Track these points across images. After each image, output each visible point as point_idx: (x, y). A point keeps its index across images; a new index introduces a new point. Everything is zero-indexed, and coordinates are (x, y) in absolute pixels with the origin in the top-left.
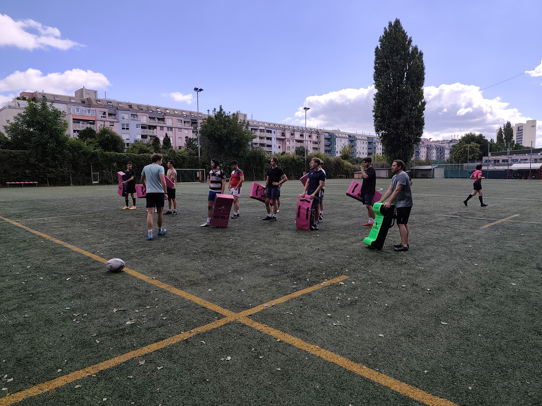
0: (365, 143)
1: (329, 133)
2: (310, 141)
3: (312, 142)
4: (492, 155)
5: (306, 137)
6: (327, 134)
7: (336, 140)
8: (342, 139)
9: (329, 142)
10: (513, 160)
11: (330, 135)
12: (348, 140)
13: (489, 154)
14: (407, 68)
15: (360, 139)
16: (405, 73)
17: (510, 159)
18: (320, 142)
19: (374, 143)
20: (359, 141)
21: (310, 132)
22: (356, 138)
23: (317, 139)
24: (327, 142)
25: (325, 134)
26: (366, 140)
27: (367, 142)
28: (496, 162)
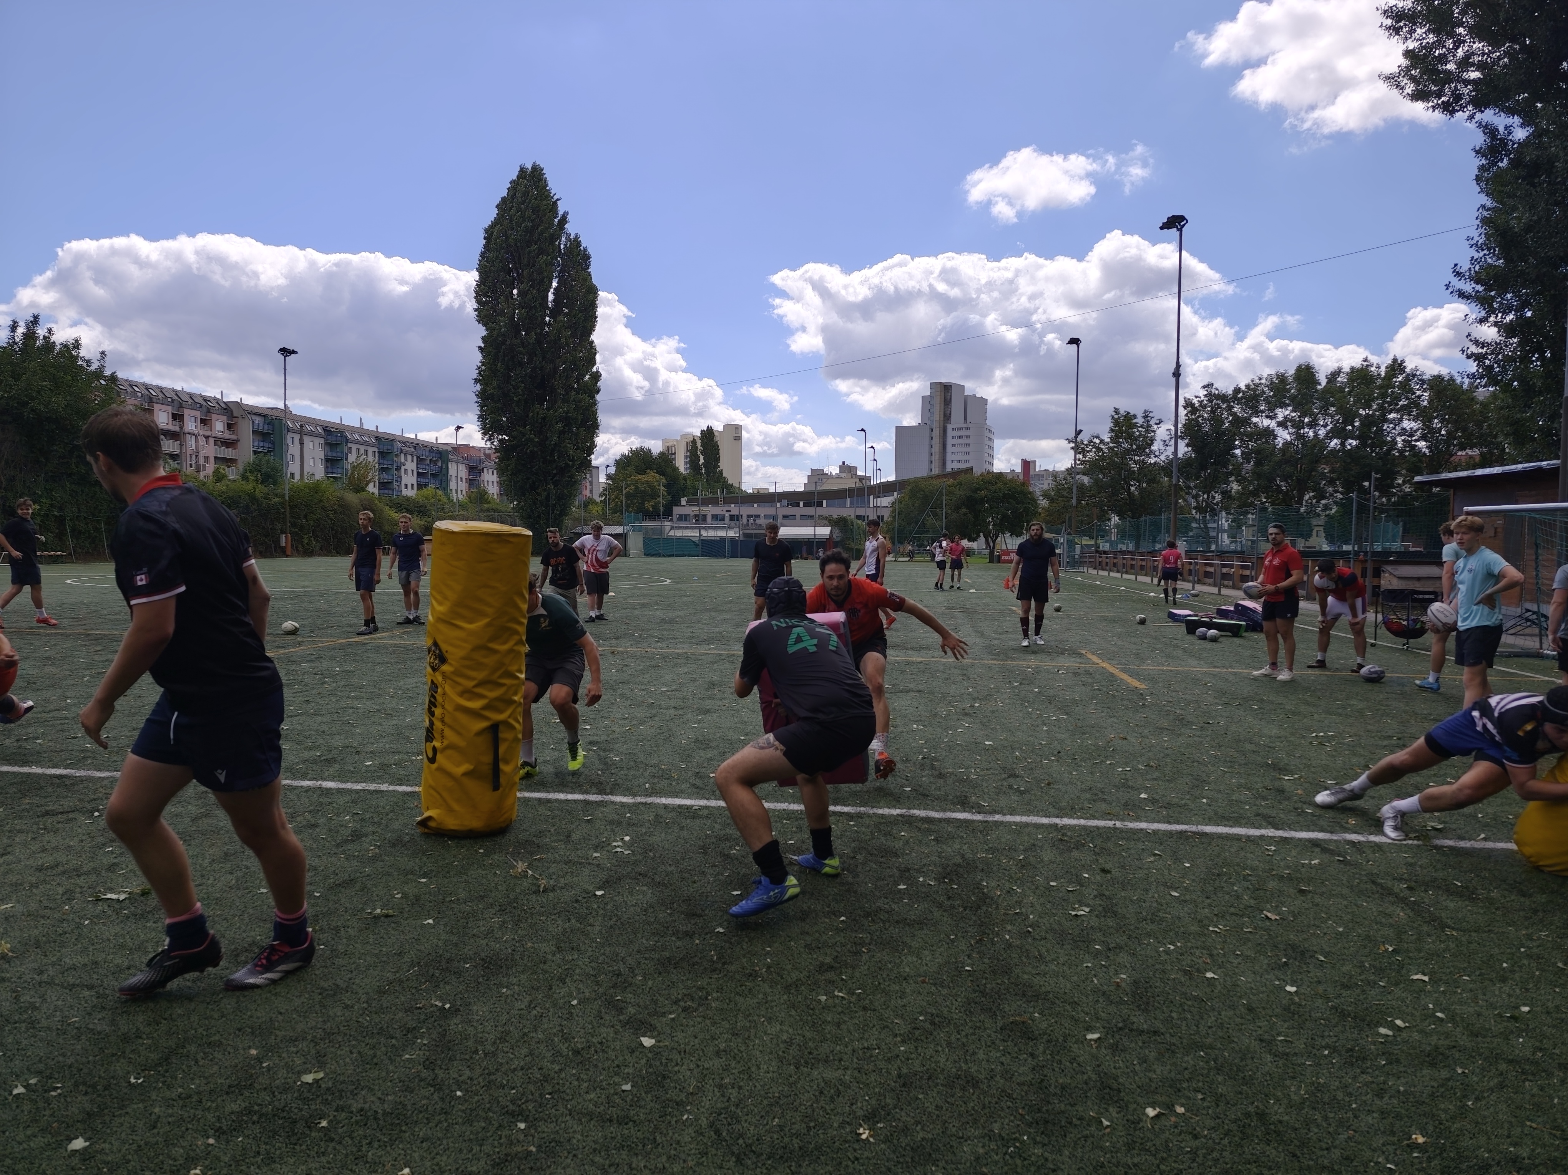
0: (370, 453)
1: (264, 416)
2: (207, 437)
3: (211, 440)
4: (690, 503)
5: (191, 426)
6: (257, 419)
7: (289, 441)
8: (306, 439)
9: (266, 445)
10: (732, 518)
11: (269, 424)
12: (322, 441)
13: (684, 501)
14: (555, 284)
15: (357, 442)
16: (551, 297)
17: (727, 515)
18: (238, 441)
19: (396, 456)
20: (354, 447)
21: (204, 409)
22: (346, 437)
23: (227, 431)
24: (261, 444)
25: (254, 417)
26: (372, 445)
27: (376, 450)
28: (700, 519)
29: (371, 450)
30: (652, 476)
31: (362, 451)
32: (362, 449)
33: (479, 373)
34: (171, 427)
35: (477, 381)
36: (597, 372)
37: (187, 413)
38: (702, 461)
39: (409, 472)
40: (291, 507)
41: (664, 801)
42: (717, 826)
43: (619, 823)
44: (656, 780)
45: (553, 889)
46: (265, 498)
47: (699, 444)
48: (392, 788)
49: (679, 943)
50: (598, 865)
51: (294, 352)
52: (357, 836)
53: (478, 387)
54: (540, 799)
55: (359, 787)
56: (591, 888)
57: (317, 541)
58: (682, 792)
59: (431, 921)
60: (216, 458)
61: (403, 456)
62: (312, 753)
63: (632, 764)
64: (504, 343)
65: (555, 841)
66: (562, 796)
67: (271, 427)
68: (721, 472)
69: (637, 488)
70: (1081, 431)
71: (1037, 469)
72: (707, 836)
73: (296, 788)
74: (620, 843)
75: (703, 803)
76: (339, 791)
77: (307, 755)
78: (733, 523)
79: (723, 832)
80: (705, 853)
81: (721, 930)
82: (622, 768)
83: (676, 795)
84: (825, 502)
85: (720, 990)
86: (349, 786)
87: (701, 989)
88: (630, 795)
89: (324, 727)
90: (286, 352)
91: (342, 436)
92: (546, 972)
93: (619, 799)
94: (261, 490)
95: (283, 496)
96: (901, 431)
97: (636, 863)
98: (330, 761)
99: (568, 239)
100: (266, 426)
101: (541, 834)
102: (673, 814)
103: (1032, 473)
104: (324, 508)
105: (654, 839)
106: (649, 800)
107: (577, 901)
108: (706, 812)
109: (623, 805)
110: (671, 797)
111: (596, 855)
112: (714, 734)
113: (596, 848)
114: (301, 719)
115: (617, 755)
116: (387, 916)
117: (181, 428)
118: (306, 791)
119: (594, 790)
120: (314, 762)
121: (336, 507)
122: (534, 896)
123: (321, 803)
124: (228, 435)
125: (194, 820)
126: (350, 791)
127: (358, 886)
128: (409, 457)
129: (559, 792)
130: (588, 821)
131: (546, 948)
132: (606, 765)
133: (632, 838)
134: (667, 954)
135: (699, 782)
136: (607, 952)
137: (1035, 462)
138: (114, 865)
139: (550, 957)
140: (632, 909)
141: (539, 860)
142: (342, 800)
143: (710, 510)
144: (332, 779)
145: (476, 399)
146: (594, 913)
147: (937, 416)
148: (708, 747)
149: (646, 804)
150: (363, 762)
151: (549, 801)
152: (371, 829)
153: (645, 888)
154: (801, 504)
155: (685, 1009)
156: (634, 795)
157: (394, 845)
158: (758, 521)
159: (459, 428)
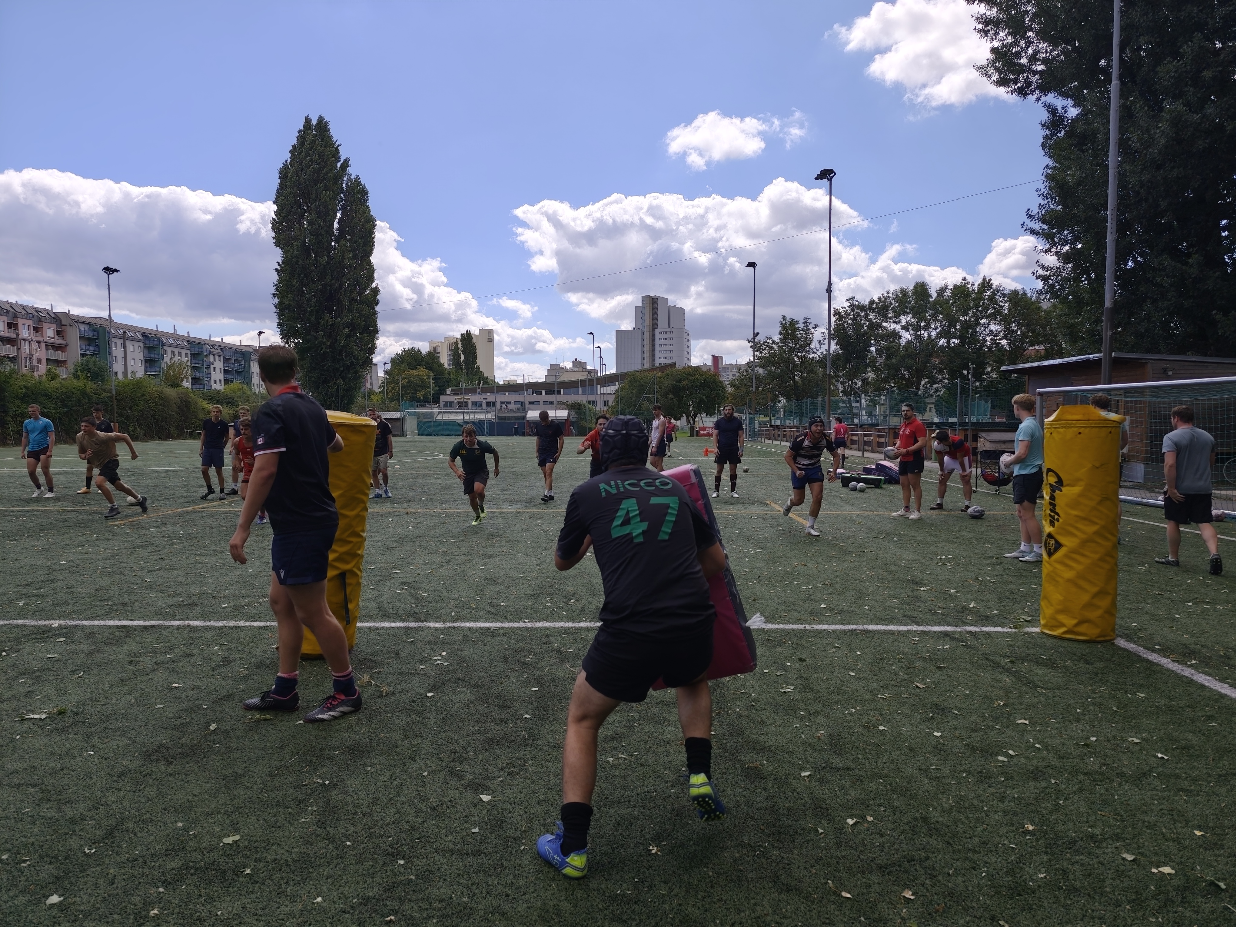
1: (90, 324)
3: (43, 345)
7: (113, 345)
9: (92, 348)
10: (488, 404)
11: (94, 331)
12: (141, 344)
13: (448, 391)
14: (339, 215)
15: (171, 346)
16: (336, 225)
17: (484, 401)
18: (66, 345)
19: (206, 356)
20: (169, 350)
21: (36, 319)
22: (162, 341)
23: (56, 337)
24: (88, 348)
25: (80, 325)
26: (185, 348)
27: (189, 352)
28: (462, 405)
29: (184, 352)
30: (422, 371)
31: (176, 353)
32: (176, 351)
33: (277, 289)
34: (7, 334)
35: (274, 295)
36: (376, 288)
37: (21, 322)
38: (462, 358)
39: (217, 370)
40: (118, 401)
41: (468, 625)
42: (512, 642)
43: (436, 643)
44: (459, 610)
45: (393, 694)
46: (95, 393)
47: (460, 345)
48: (247, 624)
49: (497, 728)
50: (425, 674)
51: (116, 271)
52: (226, 661)
53: (276, 300)
54: (370, 628)
55: (220, 624)
56: (422, 691)
57: (141, 428)
58: (481, 617)
59: (301, 722)
60: (47, 360)
61: (211, 356)
62: (175, 599)
63: (438, 598)
64: (297, 263)
65: (389, 658)
66: (387, 625)
67: (95, 334)
68: (478, 368)
69: (409, 381)
70: (758, 333)
71: (724, 364)
72: (506, 649)
73: (168, 627)
74: (439, 658)
75: (498, 625)
76: (204, 628)
77: (171, 601)
78: (489, 408)
79: (517, 646)
80: (506, 661)
81: (528, 716)
82: (431, 602)
83: (477, 620)
84: (562, 391)
85: (534, 758)
86: (212, 623)
87: (520, 759)
88: (440, 621)
89: (180, 579)
90: (109, 271)
91: (158, 340)
92: (399, 754)
93: (432, 625)
94: (90, 387)
95: (111, 391)
96: (620, 334)
97: (453, 671)
98: (192, 605)
99: (349, 179)
100: (91, 333)
101: (375, 654)
102: (477, 634)
103: (720, 366)
104: (147, 401)
105: (466, 653)
106: (456, 624)
107: (413, 701)
108: (502, 632)
109: (436, 629)
110: (473, 621)
111: (422, 667)
112: (499, 573)
113: (421, 662)
114: (161, 573)
115: (425, 592)
116: (265, 720)
117: (18, 335)
118: (178, 629)
119: (411, 619)
120: (179, 606)
121: (157, 400)
122: (379, 700)
123: (192, 638)
124: (58, 341)
125: (89, 655)
126: (214, 628)
127: (236, 699)
128: (217, 357)
129: (384, 621)
130: (411, 642)
131: (397, 736)
132: (418, 600)
133: (448, 654)
134: (489, 735)
135: (492, 610)
136: (444, 736)
137: (722, 358)
138: (29, 692)
139: (400, 743)
140: (457, 704)
141: (378, 672)
142: (209, 635)
143: (470, 398)
144: (197, 619)
145: (275, 309)
146: (428, 710)
147: (648, 322)
148: (495, 583)
149: (454, 627)
150: (219, 605)
151: (377, 629)
152: (237, 656)
153: (465, 689)
154: (544, 392)
155: (509, 774)
156: (444, 622)
157: (259, 667)
158: (509, 406)
159: (261, 333)
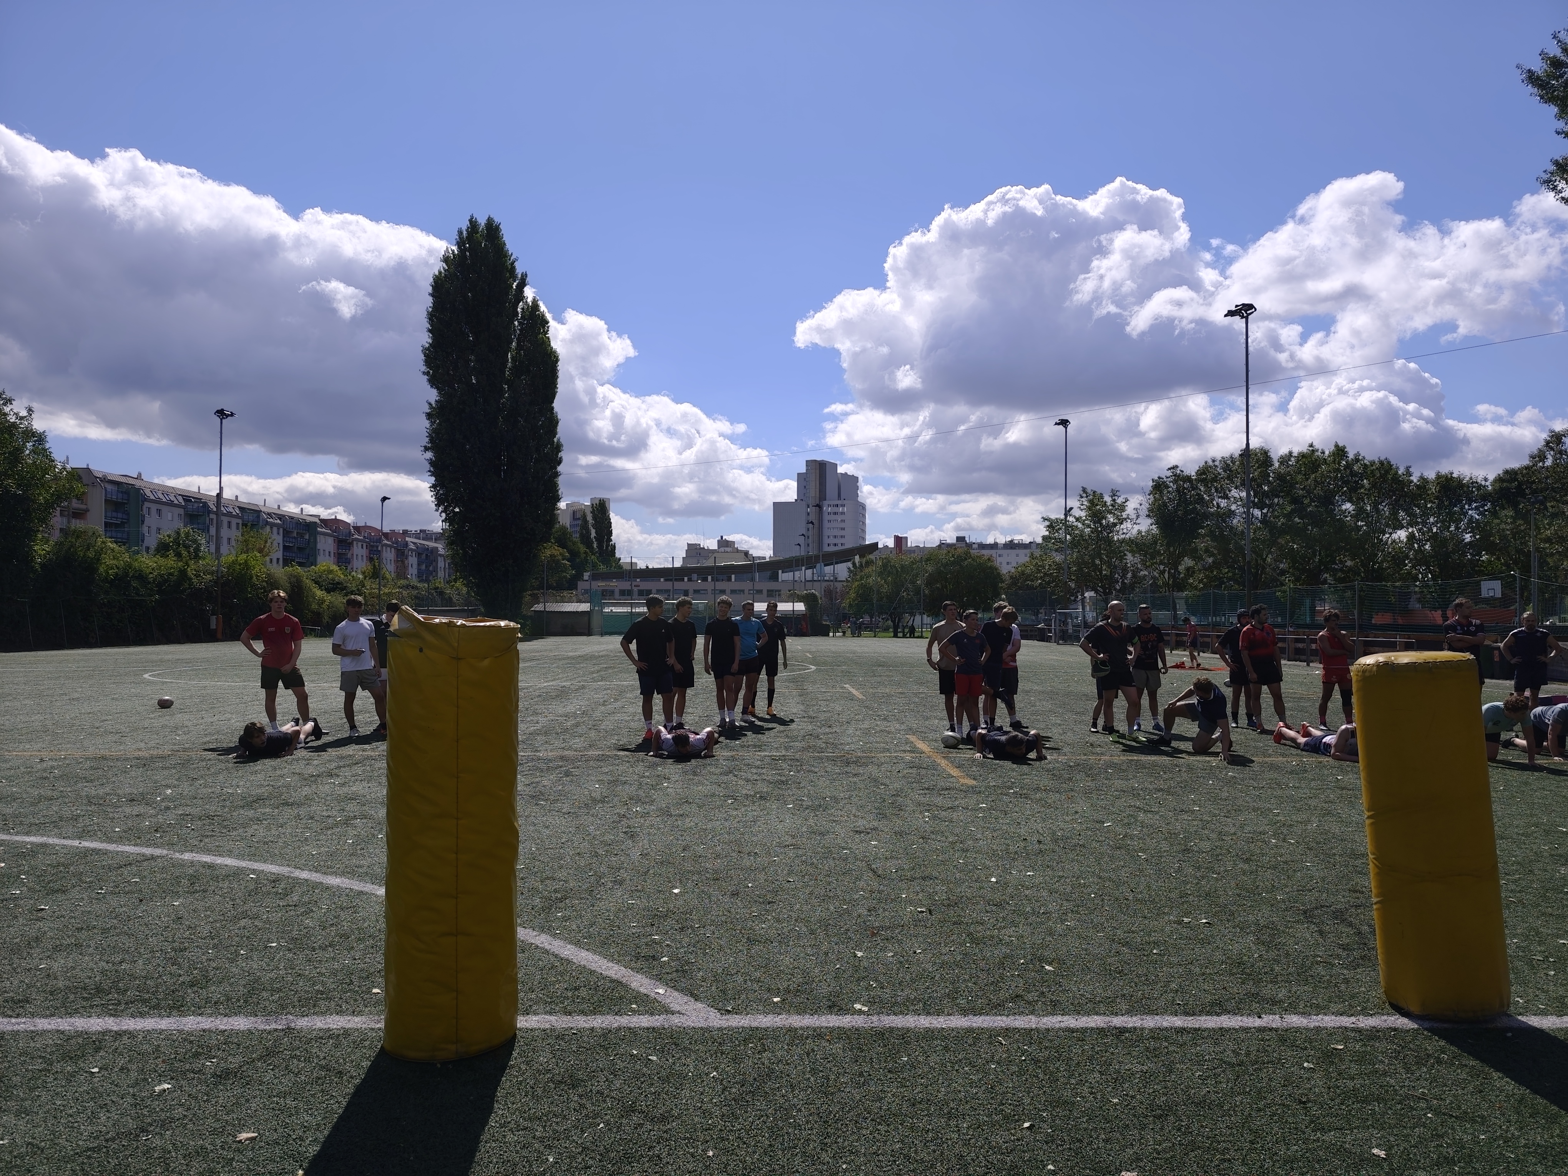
0: (234, 526)
1: (119, 485)
4: (591, 577)
7: (145, 511)
8: (164, 509)
9: (120, 515)
11: (121, 492)
13: (586, 576)
18: (87, 510)
22: (205, 506)
24: (114, 514)
25: (107, 486)
27: (240, 521)
29: (234, 521)
30: (555, 550)
33: (430, 441)
35: (427, 448)
36: (559, 441)
38: (593, 534)
40: (222, 585)
51: (234, 414)
61: (268, 528)
67: (125, 496)
68: (613, 548)
84: (733, 576)
90: (221, 414)
95: (215, 573)
96: (779, 508)
99: (526, 305)
100: (120, 495)
103: (904, 548)
137: (906, 538)
147: (813, 492)
